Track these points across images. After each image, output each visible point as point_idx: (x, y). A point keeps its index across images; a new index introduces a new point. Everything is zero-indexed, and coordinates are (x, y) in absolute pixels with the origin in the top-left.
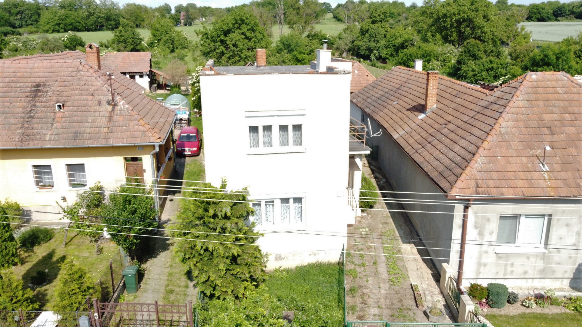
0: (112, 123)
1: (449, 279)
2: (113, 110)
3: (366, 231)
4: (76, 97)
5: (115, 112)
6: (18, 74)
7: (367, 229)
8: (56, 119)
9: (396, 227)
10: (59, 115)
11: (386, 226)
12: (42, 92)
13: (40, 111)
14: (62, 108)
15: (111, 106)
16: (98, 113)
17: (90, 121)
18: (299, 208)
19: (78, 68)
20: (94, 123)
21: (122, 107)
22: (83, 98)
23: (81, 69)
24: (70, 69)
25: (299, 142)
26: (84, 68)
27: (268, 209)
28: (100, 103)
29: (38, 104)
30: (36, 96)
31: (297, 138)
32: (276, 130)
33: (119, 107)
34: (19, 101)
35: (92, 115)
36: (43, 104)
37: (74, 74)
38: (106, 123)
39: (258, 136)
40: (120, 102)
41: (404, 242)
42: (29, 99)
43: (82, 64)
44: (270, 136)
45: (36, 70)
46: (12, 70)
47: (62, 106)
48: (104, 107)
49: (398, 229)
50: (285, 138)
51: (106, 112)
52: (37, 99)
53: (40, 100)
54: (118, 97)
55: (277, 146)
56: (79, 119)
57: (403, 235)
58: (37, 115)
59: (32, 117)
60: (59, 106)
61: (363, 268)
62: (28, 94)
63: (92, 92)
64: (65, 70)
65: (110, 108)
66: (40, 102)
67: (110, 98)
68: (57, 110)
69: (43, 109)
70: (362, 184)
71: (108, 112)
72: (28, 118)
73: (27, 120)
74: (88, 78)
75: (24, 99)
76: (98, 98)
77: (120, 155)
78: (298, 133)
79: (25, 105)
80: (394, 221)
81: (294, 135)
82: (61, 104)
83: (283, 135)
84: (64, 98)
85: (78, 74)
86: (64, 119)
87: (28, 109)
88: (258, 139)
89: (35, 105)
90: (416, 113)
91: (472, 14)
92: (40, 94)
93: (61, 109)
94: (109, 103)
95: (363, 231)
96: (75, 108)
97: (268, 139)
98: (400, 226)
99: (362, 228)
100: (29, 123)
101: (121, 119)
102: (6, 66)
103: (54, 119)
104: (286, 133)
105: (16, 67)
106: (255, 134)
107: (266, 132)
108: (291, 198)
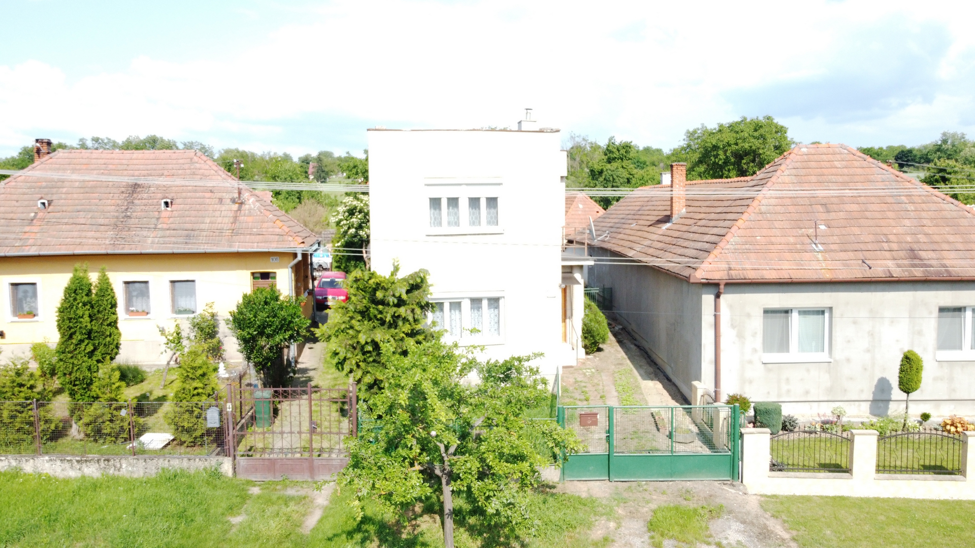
0: (237, 224)
1: (701, 399)
2: (239, 210)
3: (592, 372)
4: (189, 194)
5: (242, 212)
6: (111, 167)
7: (593, 370)
8: (161, 219)
9: (635, 367)
10: (164, 214)
11: (620, 366)
12: (143, 187)
13: (139, 210)
14: (170, 205)
15: (237, 205)
16: (219, 212)
17: (208, 222)
18: (496, 316)
19: (191, 159)
20: (214, 225)
21: (252, 206)
22: (198, 195)
23: (197, 161)
24: (181, 161)
25: (494, 221)
26: (200, 160)
27: (453, 317)
28: (221, 200)
29: (136, 202)
30: (133, 192)
31: (492, 218)
32: (464, 204)
33: (247, 206)
34: (110, 198)
35: (210, 215)
36: (143, 201)
37: (186, 166)
38: (230, 225)
39: (440, 214)
40: (248, 200)
41: (644, 379)
42: (124, 195)
43: (197, 154)
44: (456, 214)
45: (135, 162)
46: (103, 161)
47: (170, 203)
48: (227, 206)
49: (637, 369)
50: (476, 218)
51: (230, 212)
52: (135, 195)
53: (139, 197)
54: (247, 194)
55: (465, 225)
56: (193, 219)
57: (643, 374)
58: (135, 214)
59: (129, 217)
60: (166, 204)
61: (585, 403)
62: (123, 189)
63: (211, 188)
64: (174, 162)
65: (236, 207)
66: (139, 199)
67: (236, 195)
68: (163, 209)
69: (144, 207)
70: (585, 312)
71: (233, 212)
72: (123, 218)
73: (122, 220)
74: (206, 171)
75: (118, 195)
76: (219, 195)
77: (247, 269)
78: (492, 210)
79: (119, 202)
80: (631, 362)
81: (488, 213)
82: (169, 201)
83: (473, 214)
84: (172, 195)
85: (192, 167)
86: (171, 219)
87: (123, 207)
88: (441, 219)
89: (133, 203)
90: (659, 226)
91: (756, 143)
92: (139, 189)
93: (167, 207)
94: (233, 201)
95: (587, 372)
96: (188, 207)
97: (454, 218)
98: (641, 366)
99: (586, 369)
100: (124, 223)
101: (250, 219)
102: (93, 157)
103: (158, 219)
104: (477, 211)
105: (107, 157)
106: (437, 211)
107: (451, 208)
108: (485, 298)
